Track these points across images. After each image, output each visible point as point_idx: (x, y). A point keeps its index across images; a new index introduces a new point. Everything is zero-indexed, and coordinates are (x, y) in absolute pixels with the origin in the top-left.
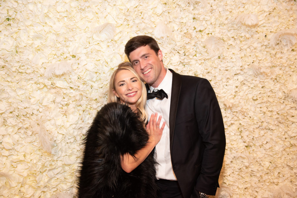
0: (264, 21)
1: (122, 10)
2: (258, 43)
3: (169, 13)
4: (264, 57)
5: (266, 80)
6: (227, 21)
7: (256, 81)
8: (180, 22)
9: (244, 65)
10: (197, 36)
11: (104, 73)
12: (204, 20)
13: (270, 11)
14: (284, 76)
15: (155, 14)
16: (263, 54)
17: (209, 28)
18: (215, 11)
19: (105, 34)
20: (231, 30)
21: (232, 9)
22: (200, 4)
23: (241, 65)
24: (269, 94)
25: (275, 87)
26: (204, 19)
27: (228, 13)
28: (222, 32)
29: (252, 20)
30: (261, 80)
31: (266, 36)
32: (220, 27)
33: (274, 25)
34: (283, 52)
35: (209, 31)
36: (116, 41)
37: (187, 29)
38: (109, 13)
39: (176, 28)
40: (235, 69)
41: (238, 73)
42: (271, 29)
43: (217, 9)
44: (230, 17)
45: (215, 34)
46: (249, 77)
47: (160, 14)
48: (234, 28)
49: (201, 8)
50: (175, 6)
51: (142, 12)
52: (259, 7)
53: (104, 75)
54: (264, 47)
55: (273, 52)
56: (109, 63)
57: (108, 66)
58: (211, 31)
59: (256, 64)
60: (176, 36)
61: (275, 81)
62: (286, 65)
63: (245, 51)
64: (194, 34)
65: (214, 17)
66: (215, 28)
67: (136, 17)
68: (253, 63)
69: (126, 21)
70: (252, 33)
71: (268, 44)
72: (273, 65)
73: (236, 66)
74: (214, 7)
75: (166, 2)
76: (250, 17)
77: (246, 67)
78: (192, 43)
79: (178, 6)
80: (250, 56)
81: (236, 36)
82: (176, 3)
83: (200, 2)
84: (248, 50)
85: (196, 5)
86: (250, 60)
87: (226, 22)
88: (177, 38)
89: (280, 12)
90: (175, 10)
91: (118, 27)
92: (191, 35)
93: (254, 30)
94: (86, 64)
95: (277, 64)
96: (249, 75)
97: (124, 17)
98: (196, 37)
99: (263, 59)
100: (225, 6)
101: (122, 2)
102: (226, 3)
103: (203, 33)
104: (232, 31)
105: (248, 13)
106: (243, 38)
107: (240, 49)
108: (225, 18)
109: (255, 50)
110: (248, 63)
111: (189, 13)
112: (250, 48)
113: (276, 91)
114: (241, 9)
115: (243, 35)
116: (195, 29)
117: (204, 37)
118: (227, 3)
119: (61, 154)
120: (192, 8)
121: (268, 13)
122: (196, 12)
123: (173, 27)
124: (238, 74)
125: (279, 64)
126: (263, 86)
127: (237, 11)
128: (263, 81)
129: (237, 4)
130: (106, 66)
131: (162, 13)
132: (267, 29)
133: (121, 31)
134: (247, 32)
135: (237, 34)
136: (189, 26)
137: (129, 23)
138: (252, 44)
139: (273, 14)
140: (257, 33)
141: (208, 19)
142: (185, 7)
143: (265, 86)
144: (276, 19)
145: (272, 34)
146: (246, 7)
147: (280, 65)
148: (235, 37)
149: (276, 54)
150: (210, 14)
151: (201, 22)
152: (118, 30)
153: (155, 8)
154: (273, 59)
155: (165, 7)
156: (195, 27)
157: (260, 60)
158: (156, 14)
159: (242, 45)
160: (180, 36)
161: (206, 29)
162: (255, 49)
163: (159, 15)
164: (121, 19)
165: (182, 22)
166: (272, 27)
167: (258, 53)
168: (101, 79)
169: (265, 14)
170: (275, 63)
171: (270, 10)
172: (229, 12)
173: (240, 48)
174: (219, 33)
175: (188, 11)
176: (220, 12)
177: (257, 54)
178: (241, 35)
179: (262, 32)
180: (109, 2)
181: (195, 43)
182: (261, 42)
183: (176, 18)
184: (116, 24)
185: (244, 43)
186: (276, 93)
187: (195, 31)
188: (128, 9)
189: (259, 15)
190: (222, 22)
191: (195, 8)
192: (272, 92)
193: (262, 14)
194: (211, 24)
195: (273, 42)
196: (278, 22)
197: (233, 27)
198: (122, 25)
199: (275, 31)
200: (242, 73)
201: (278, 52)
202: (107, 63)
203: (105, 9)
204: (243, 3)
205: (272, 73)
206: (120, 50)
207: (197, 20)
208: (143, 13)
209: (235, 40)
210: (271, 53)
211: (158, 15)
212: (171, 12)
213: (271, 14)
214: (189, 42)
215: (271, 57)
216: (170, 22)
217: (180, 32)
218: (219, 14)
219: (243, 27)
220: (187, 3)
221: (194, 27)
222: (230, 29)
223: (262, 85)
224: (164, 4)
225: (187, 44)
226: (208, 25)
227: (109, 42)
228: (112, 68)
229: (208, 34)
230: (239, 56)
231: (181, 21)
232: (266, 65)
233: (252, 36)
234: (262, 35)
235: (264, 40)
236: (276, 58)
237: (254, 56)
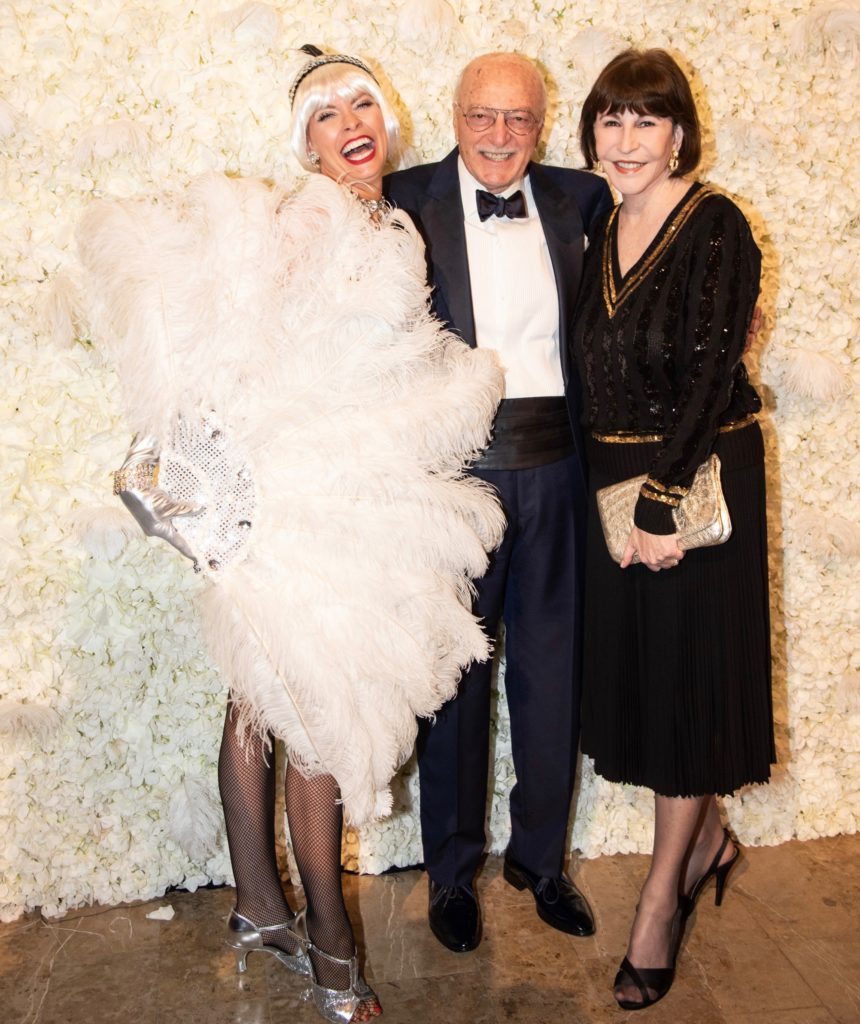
2: (750, 49)
4: (774, 93)
5: (779, 170)
7: (746, 170)
10: (546, 31)
14: (843, 156)
16: (768, 84)
17: (584, 5)
20: (656, 6)
24: (792, 214)
25: (811, 191)
28: (628, 15)
30: (763, 170)
31: (777, 24)
34: (839, 78)
35: (584, 14)
37: (511, 10)
39: (473, 7)
42: (795, 2)
45: (602, 22)
54: (772, 61)
55: (805, 77)
56: (263, 122)
57: (259, 131)
58: (589, 11)
59: (746, 115)
60: (472, 32)
61: (813, 170)
62: (847, 119)
63: (707, 74)
64: (534, 23)
66: (601, 3)
68: (735, 112)
70: (729, 18)
71: (784, 51)
80: (725, 90)
81: (676, 27)
84: (720, 71)
86: (724, 104)
88: (478, 34)
92: (523, 28)
94: (193, 127)
95: (818, 117)
98: (540, 33)
99: (768, 100)
103: (564, 21)
104: (663, 10)
106: (701, 31)
109: (743, 71)
110: (719, 113)
112: (724, 65)
113: (815, 205)
115: (697, 21)
116: (539, 7)
117: (567, 32)
125: (824, 116)
126: (770, 188)
128: (770, 170)
130: (254, 130)
132: (783, 2)
133: (299, 22)
134: (712, 11)
135: (679, 18)
138: (731, 53)
140: (745, 15)
143: (780, 189)
145: (799, 18)
147: (830, 119)
149: (811, 82)
152: (287, 19)
154: (804, 100)
157: (761, 103)
159: (696, 56)
160: (486, 32)
161: (573, 5)
162: (743, 67)
167: (749, 79)
170: (811, 112)
174: (614, 17)
177: (747, 85)
178: (691, 25)
179: (766, 12)
181: (538, 52)
182: (760, 46)
185: (701, 48)
186: (818, 211)
187: (537, 13)
192: (803, 208)
195: (798, 45)
199: (807, 8)
201: (821, 76)
202: (259, 122)
205: (801, 146)
210: (797, 77)
215: (798, 93)
217: (488, 17)
223: (766, 184)
227: (261, 57)
229: (582, 21)
232: (780, 121)
233: (730, 26)
234: (762, 22)
235: (770, 38)
236: (814, 94)
237: (738, 89)
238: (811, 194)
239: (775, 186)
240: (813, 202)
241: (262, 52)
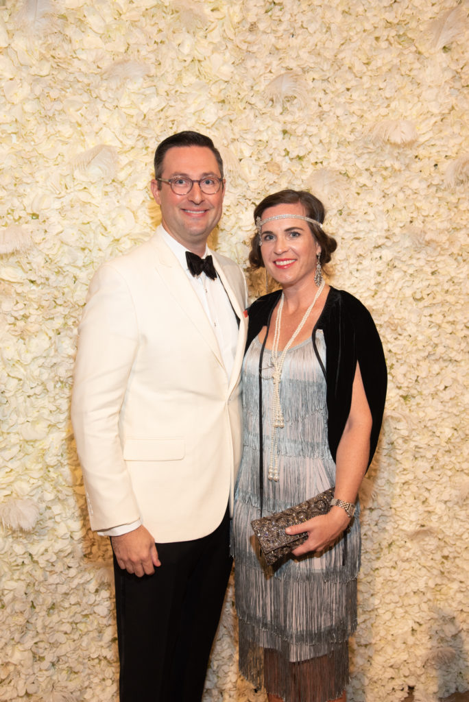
0: (430, 135)
1: (132, 116)
2: (420, 182)
3: (231, 121)
4: (435, 210)
5: (439, 259)
6: (354, 135)
7: (418, 259)
8: (255, 140)
9: (393, 227)
10: (293, 169)
11: (100, 250)
12: (306, 135)
13: (443, 114)
15: (202, 123)
16: (431, 203)
17: (317, 152)
18: (329, 115)
19: (100, 168)
20: (362, 154)
21: (362, 110)
22: (295, 101)
23: (386, 227)
24: (446, 287)
25: (458, 272)
26: (305, 131)
27: (354, 119)
28: (345, 159)
29: (402, 132)
30: (429, 259)
31: (436, 165)
32: (340, 149)
33: (452, 142)
35: (317, 158)
36: (121, 182)
37: (271, 155)
38: (105, 124)
39: (247, 153)
40: (375, 236)
41: (380, 244)
42: (446, 152)
43: (331, 110)
44: (359, 128)
45: (329, 164)
46: (404, 252)
47: (212, 123)
48: (370, 150)
49: (298, 109)
50: (244, 107)
51: (174, 120)
52: (420, 104)
53: (101, 254)
54: (433, 189)
55: (453, 199)
56: (109, 229)
57: (106, 235)
58: (321, 157)
59: (418, 224)
60: (246, 170)
61: (459, 258)
63: (394, 198)
64: (285, 164)
65: (325, 129)
66: (329, 151)
67: (161, 132)
68: (411, 222)
69: (141, 141)
70: (407, 161)
71: (441, 183)
72: (454, 225)
73: (375, 230)
74: (326, 108)
75: (223, 99)
76: (398, 127)
77: (397, 230)
78: (282, 183)
79: (250, 107)
80: (405, 208)
81: (375, 167)
82: (244, 101)
83: (295, 97)
84: (401, 195)
85: (288, 105)
86: (404, 216)
87: (351, 138)
88: (250, 172)
89: (463, 115)
90: (244, 116)
91: (126, 152)
92: (279, 167)
93: (411, 153)
94: (61, 232)
95: (462, 224)
96: (405, 248)
97: (137, 132)
98: (289, 171)
99: (431, 215)
100: (347, 105)
101: (133, 101)
102: (350, 99)
103: (304, 163)
104: (366, 156)
105: (397, 117)
106: (390, 170)
107: (383, 194)
108: (348, 129)
109: (415, 196)
110: (401, 222)
111: (273, 120)
112: (404, 192)
113: (460, 281)
114: (383, 111)
115: (388, 164)
116: (288, 153)
117: (306, 170)
118: (354, 97)
119: (17, 420)
120: (279, 109)
121: (439, 118)
122: (288, 118)
123: (242, 152)
124: (380, 246)
125: (464, 223)
126: (433, 270)
127: (375, 114)
128: (433, 259)
129: (373, 101)
130: (103, 235)
131: (216, 121)
132: (439, 152)
133: (132, 161)
134: (397, 157)
135: (377, 161)
136: (275, 149)
137: (148, 145)
138: (408, 184)
139: (450, 119)
140: (417, 159)
141: (314, 133)
142: (265, 107)
143: (439, 270)
144: (456, 129)
145: (449, 162)
146: (393, 105)
148: (373, 170)
149: (457, 203)
150: (318, 122)
151: (300, 139)
152: (124, 160)
153: (201, 110)
154: (453, 214)
155: (222, 110)
156: (288, 150)
157: (427, 216)
158: (205, 125)
159: (387, 186)
160: (255, 169)
161: (310, 152)
162: (416, 193)
163: (209, 125)
164: (130, 137)
165: (260, 141)
166: (448, 148)
167: (420, 201)
168: (93, 262)
169: (433, 120)
170: (457, 222)
171: (444, 112)
172: (358, 116)
173: (383, 191)
174: (337, 161)
175: (270, 117)
176: (338, 117)
177: (418, 204)
178: (384, 166)
179: (429, 158)
180: (104, 101)
181: (289, 183)
182: (426, 180)
183: (246, 131)
184: (121, 146)
185: (390, 181)
186: (462, 284)
187: (287, 157)
188: (145, 116)
189: (421, 123)
190: (343, 139)
191: (285, 110)
192: (453, 282)
193: (426, 118)
194: (321, 141)
195: (450, 179)
196: (461, 136)
197: (368, 148)
198: (133, 148)
199: (454, 155)
200: (389, 244)
201: (463, 198)
202: (106, 229)
203: (97, 116)
204: (387, 98)
205: (452, 243)
206: (130, 201)
207: (291, 135)
208: (176, 122)
209: (372, 176)
210: (449, 200)
211: (207, 126)
212: (234, 118)
213: (444, 120)
214: (276, 181)
215: (449, 209)
216: (234, 140)
217: (256, 160)
218: (337, 121)
219: (388, 148)
220: (268, 100)
221: (285, 150)
222: (360, 151)
223: (431, 268)
224: (219, 102)
225: (271, 185)
226: (314, 145)
227: (107, 185)
228: (116, 238)
229: (316, 163)
230: (381, 208)
231: (258, 138)
232: (438, 227)
233: (407, 166)
234: (427, 164)
235: (433, 175)
236: (459, 210)
237: (413, 207)
238: (458, 274)
239: (436, 269)
240: (460, 279)
241: (109, 182)
